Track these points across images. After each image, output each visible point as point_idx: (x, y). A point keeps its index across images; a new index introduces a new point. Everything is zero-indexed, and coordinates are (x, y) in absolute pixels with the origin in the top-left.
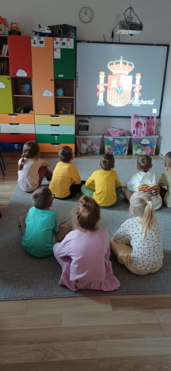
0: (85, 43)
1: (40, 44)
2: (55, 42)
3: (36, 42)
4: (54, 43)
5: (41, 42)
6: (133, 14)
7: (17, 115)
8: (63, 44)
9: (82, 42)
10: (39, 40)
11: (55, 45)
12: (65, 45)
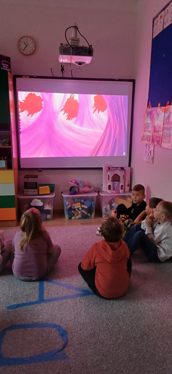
0: (26, 78)
6: (79, 36)
9: (23, 77)
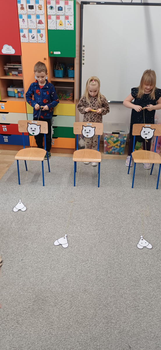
0: (93, 5)
1: (30, 10)
2: (48, 6)
3: (25, 6)
4: (48, 8)
5: (31, 7)
7: (6, 102)
8: (60, 9)
9: (91, 3)
10: (28, 5)
11: (49, 10)
12: (62, 10)
